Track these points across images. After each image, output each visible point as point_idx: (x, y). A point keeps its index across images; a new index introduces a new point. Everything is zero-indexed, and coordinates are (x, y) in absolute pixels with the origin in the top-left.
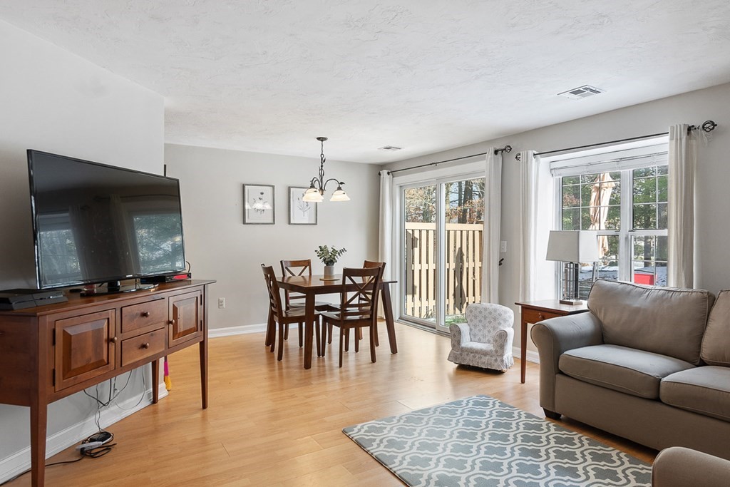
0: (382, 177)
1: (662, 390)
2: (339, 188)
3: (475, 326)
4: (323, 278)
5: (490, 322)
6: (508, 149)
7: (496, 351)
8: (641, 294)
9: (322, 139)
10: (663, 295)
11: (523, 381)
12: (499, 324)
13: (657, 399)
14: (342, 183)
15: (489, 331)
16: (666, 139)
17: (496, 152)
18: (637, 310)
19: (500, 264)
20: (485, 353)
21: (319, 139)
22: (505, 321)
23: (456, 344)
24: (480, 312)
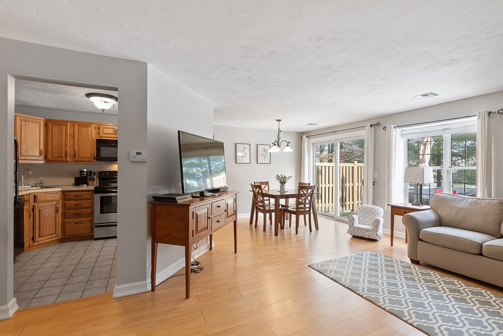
0: (303, 138)
1: (484, 249)
2: (288, 145)
3: (362, 216)
4: (279, 191)
5: (370, 215)
6: (378, 124)
7: (374, 229)
8: (462, 200)
9: (279, 121)
10: (476, 201)
11: (392, 245)
12: (375, 215)
13: (481, 254)
14: (289, 143)
15: (369, 219)
16: (476, 118)
17: (371, 126)
18: (461, 209)
19: (374, 184)
20: (368, 230)
21: (277, 120)
22: (378, 214)
23: (351, 225)
24: (365, 209)
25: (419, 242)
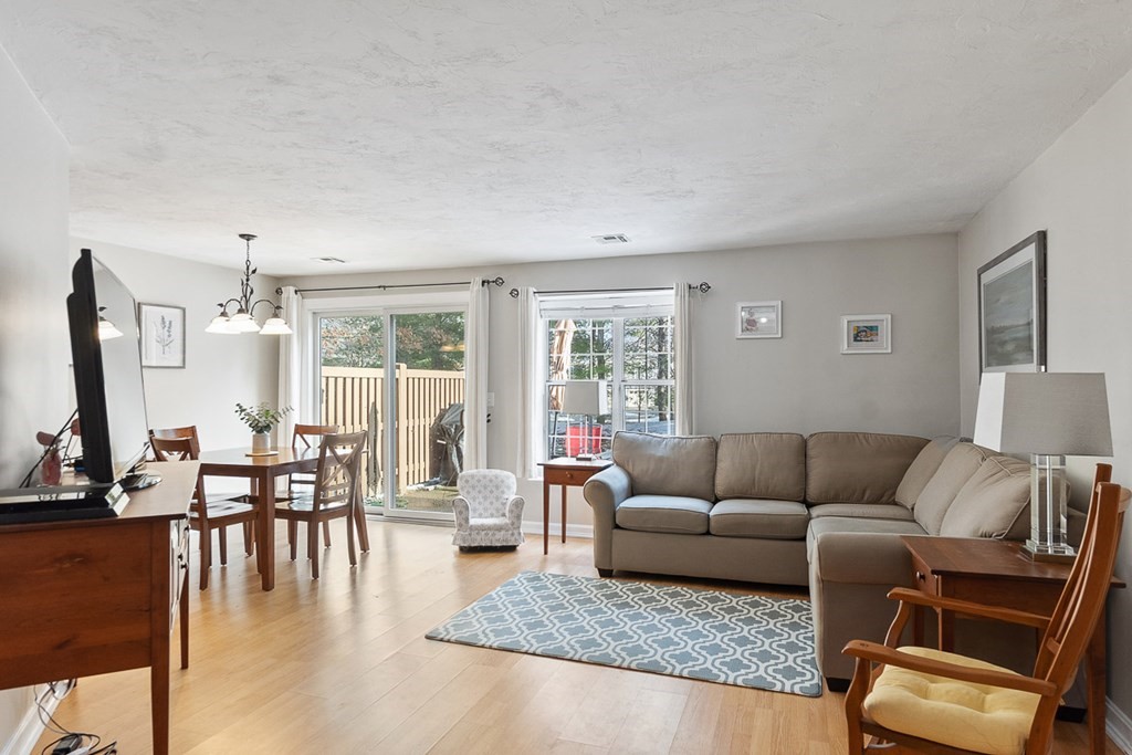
0: (284, 293)
1: (712, 524)
2: (277, 316)
3: (475, 498)
4: (250, 453)
5: (492, 492)
6: (499, 282)
7: (513, 524)
8: (660, 443)
9: (247, 237)
10: (679, 443)
11: (546, 553)
12: (503, 492)
13: (708, 533)
14: (278, 307)
15: (491, 503)
16: (673, 292)
17: (483, 282)
18: (661, 459)
19: (488, 421)
20: (499, 528)
21: (242, 236)
22: (509, 488)
23: (463, 523)
24: (479, 481)
25: (615, 531)
